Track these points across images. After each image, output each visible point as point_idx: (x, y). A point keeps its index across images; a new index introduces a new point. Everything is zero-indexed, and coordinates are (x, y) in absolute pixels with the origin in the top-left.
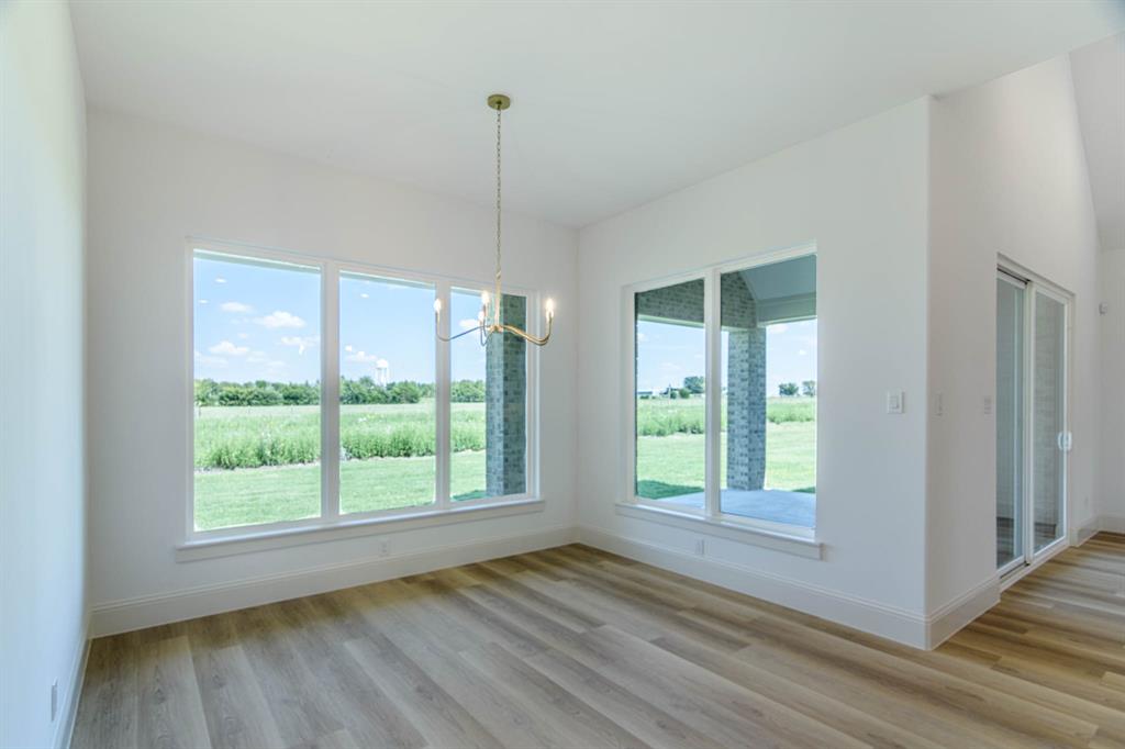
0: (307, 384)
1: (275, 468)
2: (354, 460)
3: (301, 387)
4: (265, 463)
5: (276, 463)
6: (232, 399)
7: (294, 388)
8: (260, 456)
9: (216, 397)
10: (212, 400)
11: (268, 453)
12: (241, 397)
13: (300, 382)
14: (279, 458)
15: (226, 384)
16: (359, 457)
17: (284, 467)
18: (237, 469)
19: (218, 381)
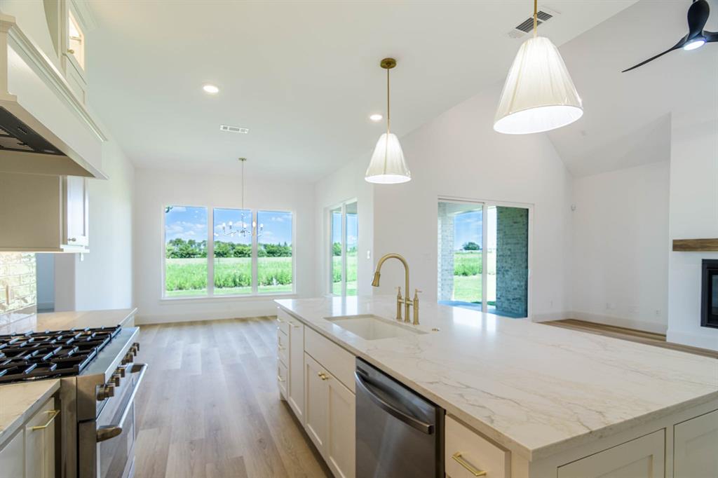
0: (279, 245)
1: (241, 288)
2: (280, 285)
3: (276, 247)
4: (236, 285)
5: (241, 285)
6: (240, 253)
7: (273, 247)
8: (234, 282)
9: (232, 252)
10: (231, 254)
11: (237, 280)
12: (245, 252)
13: (276, 244)
14: (242, 283)
15: (239, 245)
16: (282, 284)
17: (245, 288)
18: (224, 288)
19: (235, 243)
